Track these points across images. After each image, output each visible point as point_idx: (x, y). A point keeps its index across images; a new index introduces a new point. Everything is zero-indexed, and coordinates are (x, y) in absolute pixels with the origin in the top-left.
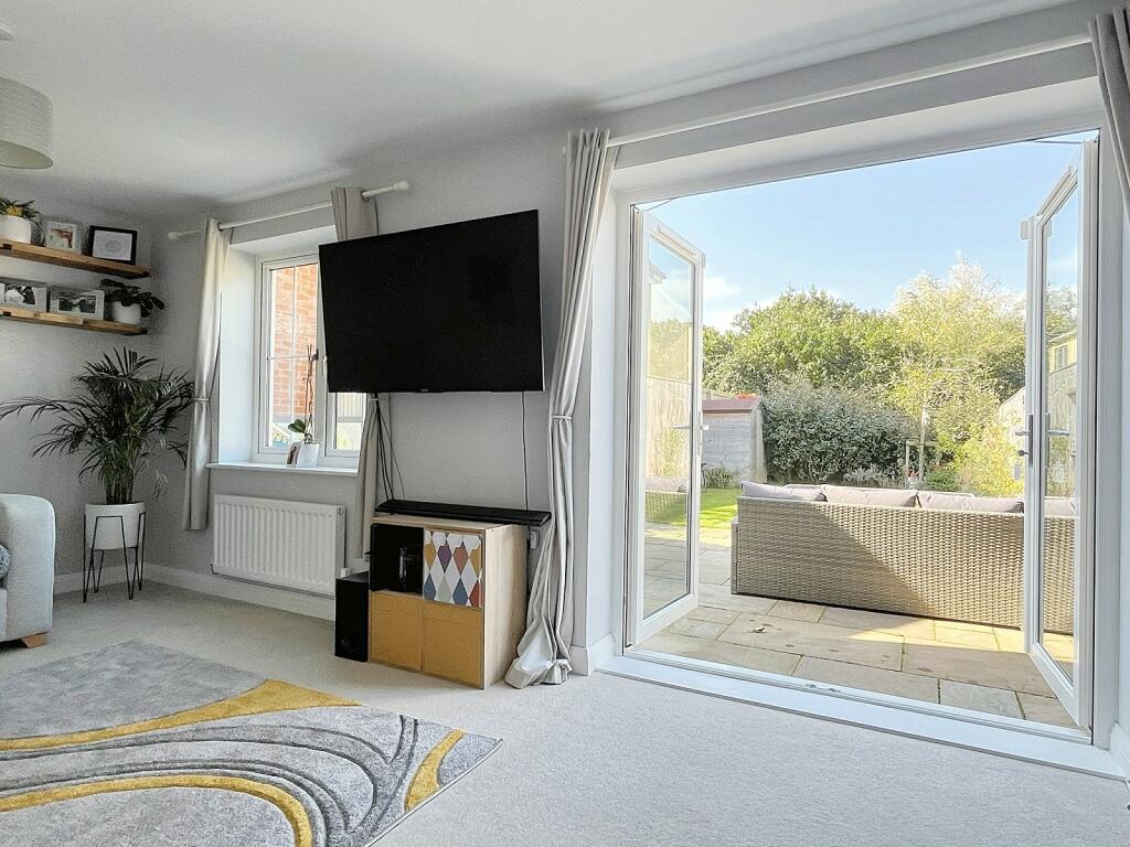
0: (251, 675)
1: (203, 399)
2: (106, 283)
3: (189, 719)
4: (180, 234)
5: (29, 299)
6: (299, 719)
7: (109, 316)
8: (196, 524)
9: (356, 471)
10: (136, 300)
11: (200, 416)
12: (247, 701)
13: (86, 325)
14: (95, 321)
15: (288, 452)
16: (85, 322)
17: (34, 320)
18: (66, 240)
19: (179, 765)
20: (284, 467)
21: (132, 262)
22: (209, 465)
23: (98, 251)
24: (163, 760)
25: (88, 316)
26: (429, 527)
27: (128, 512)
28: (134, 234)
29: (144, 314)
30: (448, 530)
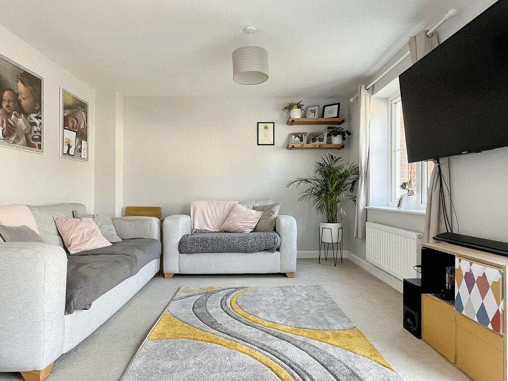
0: (349, 321)
1: (363, 175)
2: (329, 128)
3: (305, 334)
4: (353, 98)
5: (301, 140)
6: (350, 361)
7: (329, 142)
8: (360, 236)
9: (425, 212)
10: (339, 133)
11: (361, 183)
12: (336, 336)
13: (320, 147)
14: (323, 145)
15: (398, 201)
16: (320, 146)
17: (302, 148)
18: (314, 114)
19: (282, 357)
20: (396, 209)
21: (338, 117)
22: (366, 207)
23: (327, 115)
24: (279, 351)
25: (321, 143)
26: (460, 256)
27: (334, 227)
28: (339, 104)
29: (344, 139)
30: (473, 260)
